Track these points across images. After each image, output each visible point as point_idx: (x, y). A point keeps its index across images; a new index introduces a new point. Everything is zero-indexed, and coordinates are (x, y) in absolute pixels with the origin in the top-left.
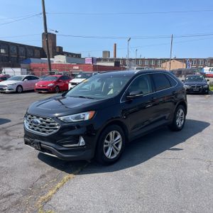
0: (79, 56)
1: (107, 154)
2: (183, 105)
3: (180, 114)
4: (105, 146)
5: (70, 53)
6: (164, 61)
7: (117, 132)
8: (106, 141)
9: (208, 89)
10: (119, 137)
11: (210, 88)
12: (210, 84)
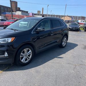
0: (27, 12)
1: (22, 61)
2: (66, 36)
3: (64, 40)
4: (21, 56)
5: (23, 11)
6: (62, 16)
7: (29, 49)
8: (22, 54)
9: (79, 29)
10: (30, 51)
11: (80, 29)
12: (80, 27)
